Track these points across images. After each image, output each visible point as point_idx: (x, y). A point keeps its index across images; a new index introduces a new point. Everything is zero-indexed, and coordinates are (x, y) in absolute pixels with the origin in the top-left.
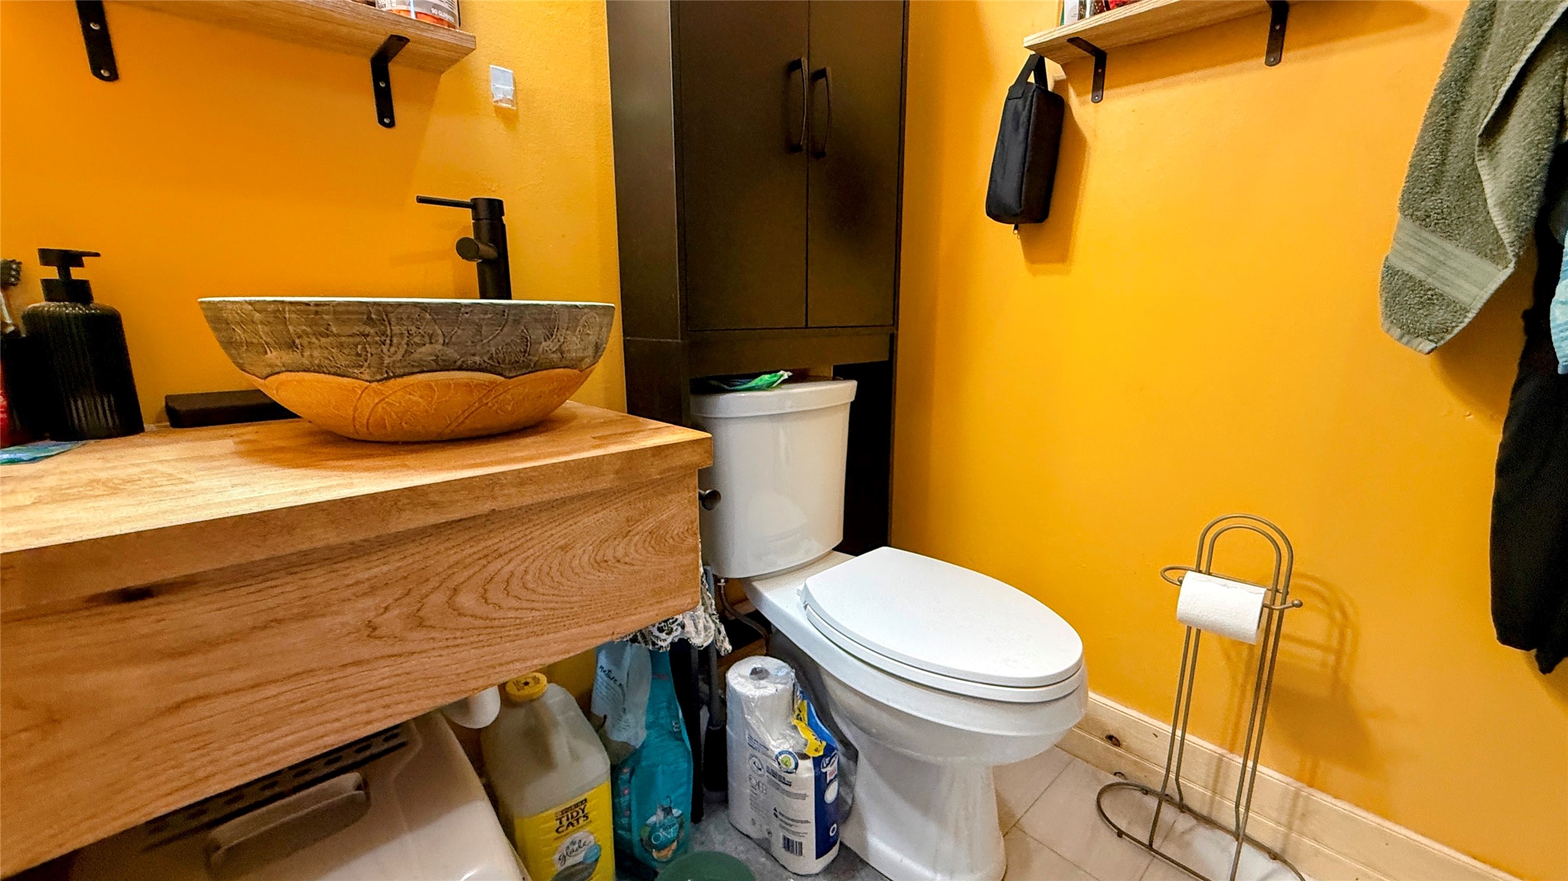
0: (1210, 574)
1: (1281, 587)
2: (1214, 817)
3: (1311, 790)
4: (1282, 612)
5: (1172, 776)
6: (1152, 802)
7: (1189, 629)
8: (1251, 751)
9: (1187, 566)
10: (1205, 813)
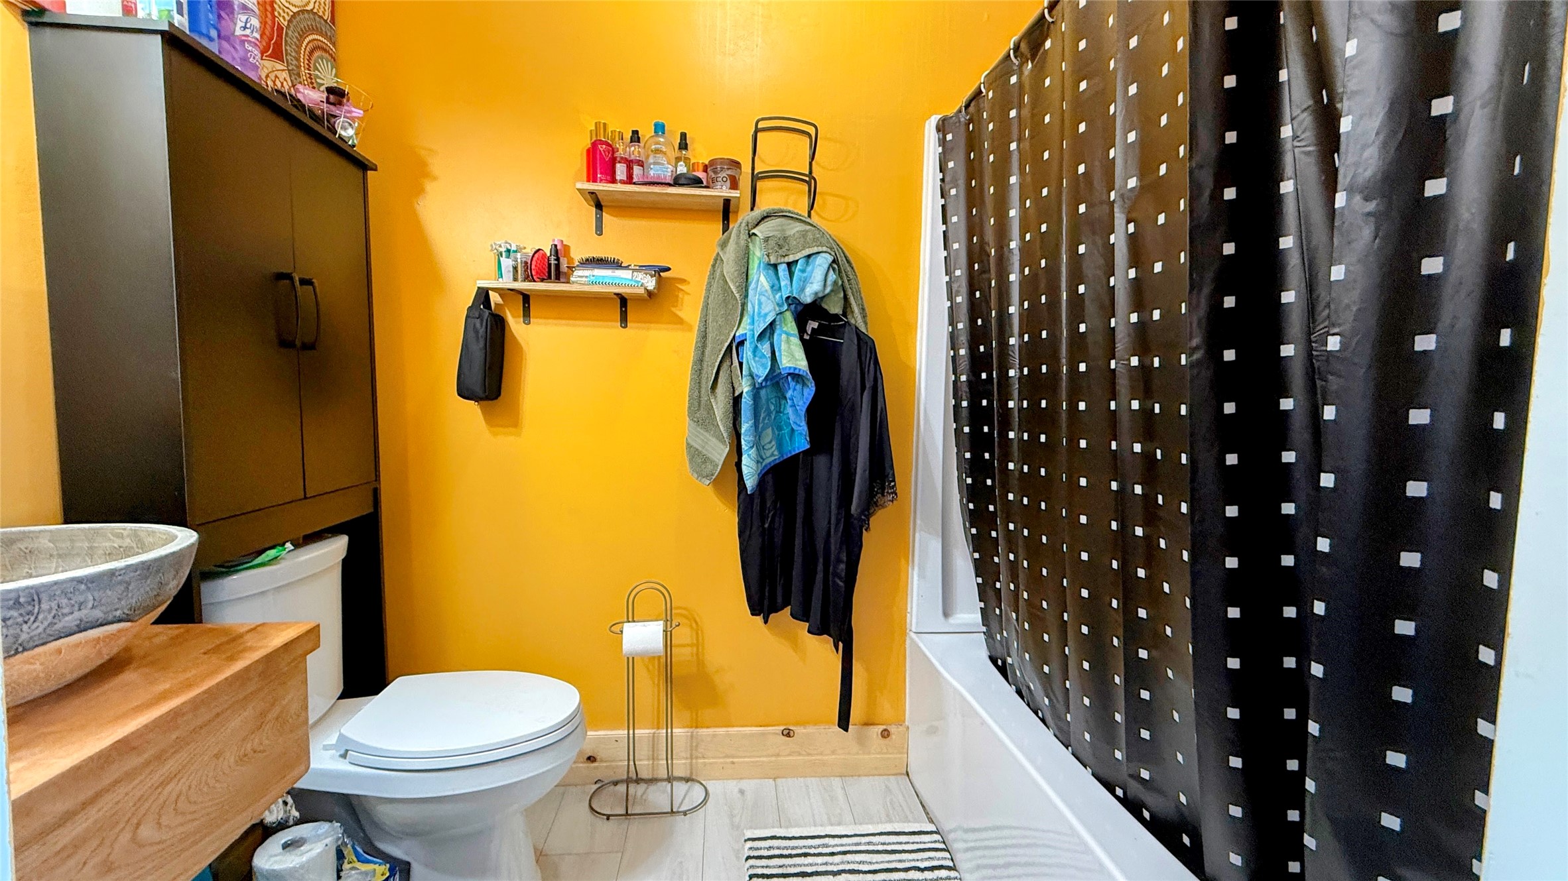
0: (634, 621)
1: (669, 618)
2: (655, 776)
3: (698, 730)
4: (671, 631)
5: (632, 763)
6: (622, 788)
7: (628, 658)
8: (669, 724)
9: (622, 620)
10: (650, 777)
